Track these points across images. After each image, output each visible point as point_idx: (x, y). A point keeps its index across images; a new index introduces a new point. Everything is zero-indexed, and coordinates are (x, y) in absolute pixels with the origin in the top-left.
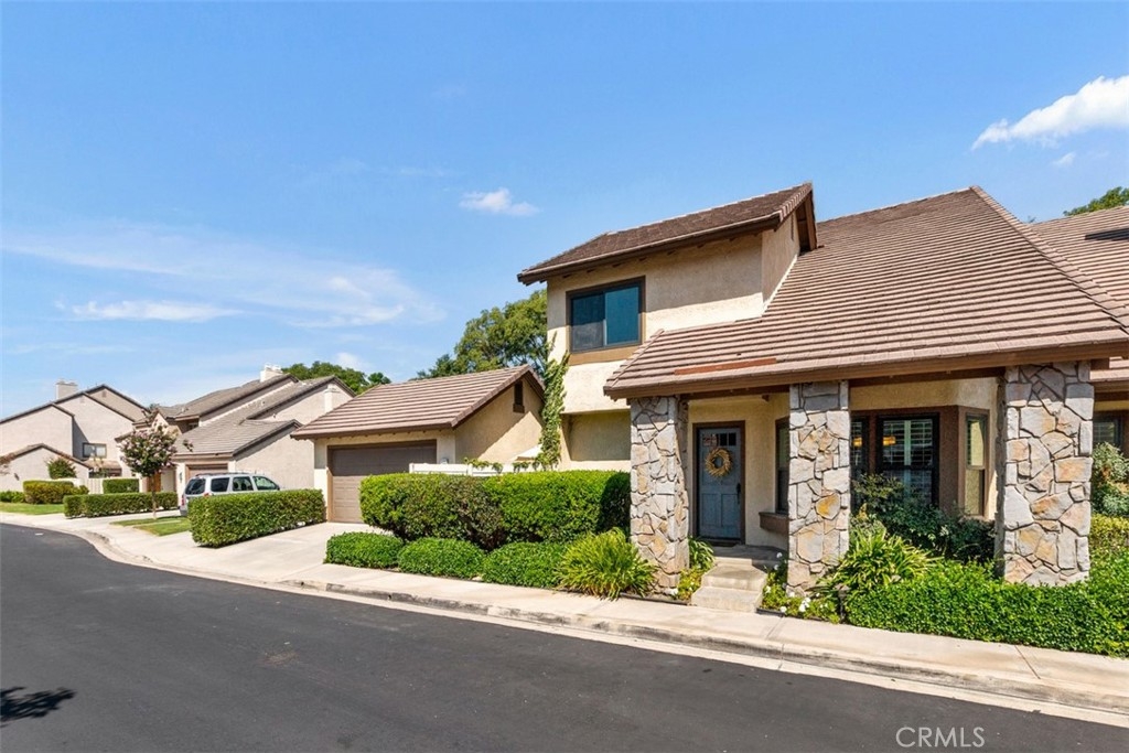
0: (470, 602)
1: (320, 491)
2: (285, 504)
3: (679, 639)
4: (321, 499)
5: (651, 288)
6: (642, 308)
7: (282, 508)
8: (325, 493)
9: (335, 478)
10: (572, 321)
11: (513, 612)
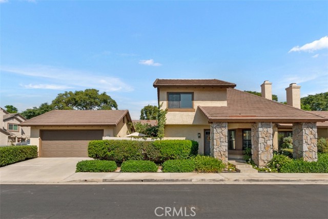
0: (183, 179)
1: (36, 146)
2: (22, 151)
3: (262, 181)
4: (37, 149)
5: (196, 95)
6: (193, 99)
7: (20, 153)
8: (38, 146)
9: (43, 141)
10: (168, 100)
11: (202, 180)
